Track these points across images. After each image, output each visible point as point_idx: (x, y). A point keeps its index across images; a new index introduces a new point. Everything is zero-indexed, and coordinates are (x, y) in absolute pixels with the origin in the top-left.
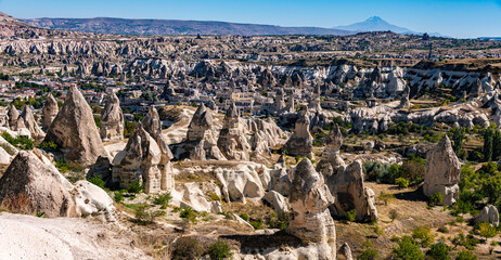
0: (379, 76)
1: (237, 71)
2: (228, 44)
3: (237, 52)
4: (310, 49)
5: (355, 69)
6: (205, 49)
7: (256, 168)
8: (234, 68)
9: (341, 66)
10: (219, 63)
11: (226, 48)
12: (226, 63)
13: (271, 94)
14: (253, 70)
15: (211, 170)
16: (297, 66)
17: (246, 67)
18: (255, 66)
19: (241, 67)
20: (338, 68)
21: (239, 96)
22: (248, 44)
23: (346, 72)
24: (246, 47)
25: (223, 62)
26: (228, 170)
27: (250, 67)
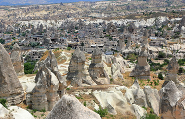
1: (90, 25)
2: (81, 8)
5: (168, 18)
6: (67, 12)
7: (121, 89)
8: (88, 23)
9: (158, 18)
10: (78, 20)
11: (80, 10)
12: (82, 20)
13: (115, 39)
14: (100, 23)
15: (90, 92)
16: (129, 19)
17: (95, 22)
18: (101, 21)
19: (92, 22)
20: (156, 19)
21: (94, 40)
22: (94, 7)
23: (162, 21)
24: (93, 9)
25: (80, 20)
26: (102, 92)
27: (98, 22)
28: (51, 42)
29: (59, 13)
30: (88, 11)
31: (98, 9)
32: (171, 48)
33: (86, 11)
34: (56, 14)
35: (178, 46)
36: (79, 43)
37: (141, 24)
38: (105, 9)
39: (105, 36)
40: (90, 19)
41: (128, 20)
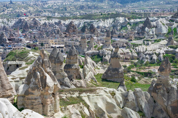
0: (150, 24)
1: (45, 24)
3: (40, 12)
4: (90, 7)
5: (127, 19)
7: (110, 92)
8: (42, 22)
9: (117, 18)
10: (32, 19)
11: (31, 9)
12: (37, 19)
13: (76, 39)
14: (56, 23)
15: (78, 95)
16: (86, 19)
17: (51, 22)
18: (57, 21)
19: (47, 22)
20: (115, 20)
21: (54, 41)
22: (46, 6)
23: (121, 22)
24: (45, 8)
25: (34, 19)
26: (91, 95)
27: (53, 21)
28: (8, 42)
29: (9, 12)
30: (40, 10)
31: (51, 8)
32: (136, 49)
33: (37, 10)
34: (6, 12)
35: (143, 48)
36: (38, 43)
37: (99, 25)
38: (58, 9)
39: (66, 36)
40: (44, 18)
41: (86, 21)
